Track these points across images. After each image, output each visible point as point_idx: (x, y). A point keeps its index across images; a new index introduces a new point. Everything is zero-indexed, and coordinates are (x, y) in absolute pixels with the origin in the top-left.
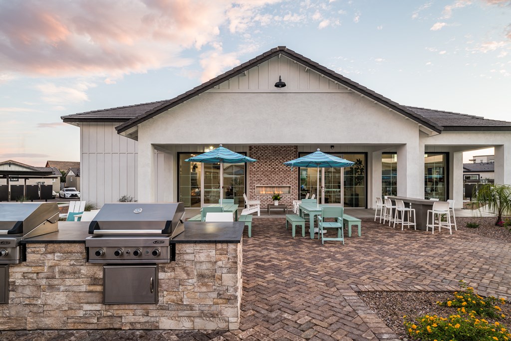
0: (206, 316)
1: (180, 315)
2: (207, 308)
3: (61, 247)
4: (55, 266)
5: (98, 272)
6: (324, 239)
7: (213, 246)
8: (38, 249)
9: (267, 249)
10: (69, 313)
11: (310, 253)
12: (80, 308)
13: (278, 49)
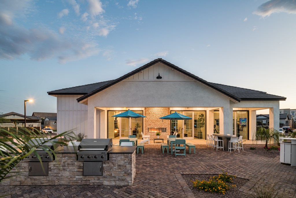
0: (120, 180)
1: (111, 180)
2: (121, 177)
3: (68, 155)
4: (65, 162)
5: (81, 164)
6: (176, 154)
7: (123, 154)
8: (59, 156)
9: (149, 159)
10: (71, 179)
11: (168, 160)
12: (75, 177)
13: (158, 60)
